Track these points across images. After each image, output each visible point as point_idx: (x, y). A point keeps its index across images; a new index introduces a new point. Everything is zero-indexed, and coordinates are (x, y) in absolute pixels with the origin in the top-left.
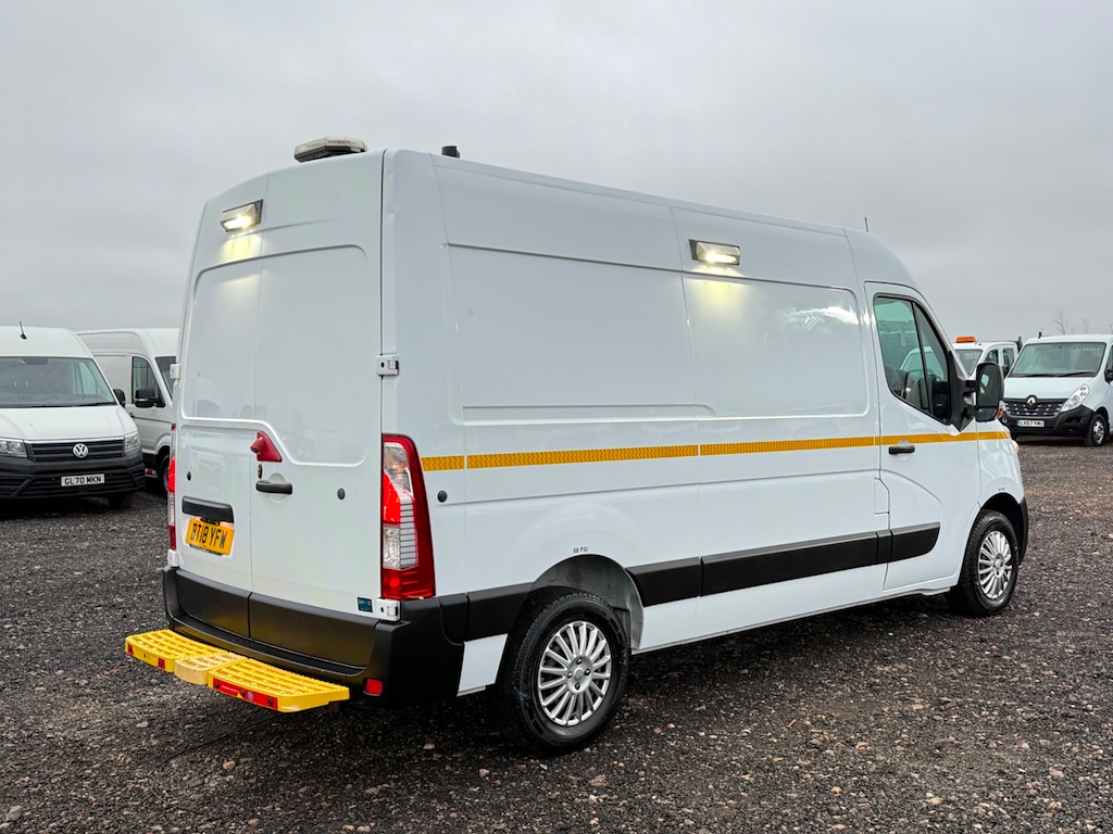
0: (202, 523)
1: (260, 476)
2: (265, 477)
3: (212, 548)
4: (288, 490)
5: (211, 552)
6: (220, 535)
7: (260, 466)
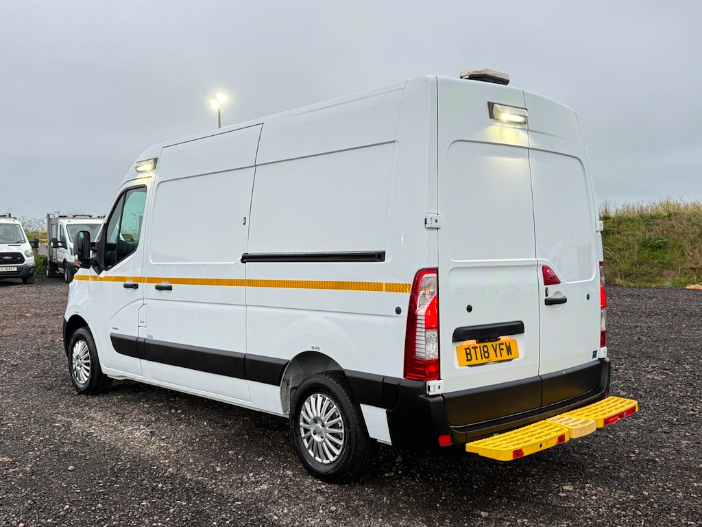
0: (478, 345)
1: (547, 295)
2: (550, 296)
3: (499, 358)
4: (563, 301)
5: (500, 362)
6: (503, 347)
7: (547, 289)
